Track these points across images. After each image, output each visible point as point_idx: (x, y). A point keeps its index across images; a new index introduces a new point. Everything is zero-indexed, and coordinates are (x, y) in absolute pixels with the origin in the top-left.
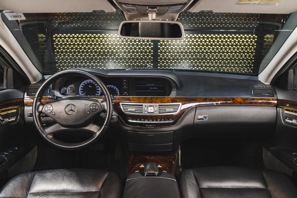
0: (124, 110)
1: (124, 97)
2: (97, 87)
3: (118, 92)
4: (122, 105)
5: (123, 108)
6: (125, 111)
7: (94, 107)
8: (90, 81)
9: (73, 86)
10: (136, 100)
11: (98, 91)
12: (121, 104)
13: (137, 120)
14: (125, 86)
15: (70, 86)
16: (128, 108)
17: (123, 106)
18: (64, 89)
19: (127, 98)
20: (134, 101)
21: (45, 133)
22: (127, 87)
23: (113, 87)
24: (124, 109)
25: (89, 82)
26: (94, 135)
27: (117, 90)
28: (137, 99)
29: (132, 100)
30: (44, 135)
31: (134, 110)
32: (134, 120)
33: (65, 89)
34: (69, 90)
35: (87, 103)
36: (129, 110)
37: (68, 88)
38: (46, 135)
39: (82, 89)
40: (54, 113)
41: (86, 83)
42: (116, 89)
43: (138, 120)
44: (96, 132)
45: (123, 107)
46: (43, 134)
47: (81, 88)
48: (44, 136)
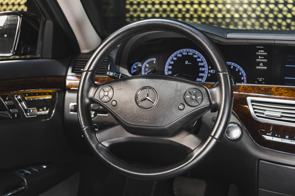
0: (255, 112)
1: (258, 87)
2: (200, 64)
3: (244, 78)
4: (252, 101)
5: (254, 109)
6: (258, 116)
7: (194, 95)
8: (188, 53)
9: (155, 59)
10: (285, 93)
11: (203, 72)
12: (249, 99)
13: (285, 138)
14: (261, 64)
15: (149, 60)
16: (265, 110)
17: (253, 105)
18: (137, 65)
19: (265, 89)
20: (281, 94)
21: (95, 139)
22: (266, 68)
23: (234, 67)
24: (256, 110)
25: (186, 54)
26: (189, 155)
27: (243, 72)
28: (286, 91)
29: (276, 93)
30: (94, 144)
31: (279, 115)
32: (277, 137)
33: (140, 65)
34: (146, 67)
35: (179, 86)
36: (266, 113)
37: (145, 64)
38: (96, 144)
39: (170, 67)
40: (114, 103)
41: (180, 55)
42: (239, 71)
43: (287, 137)
44: (193, 148)
45: (254, 107)
46: (91, 143)
47: (170, 65)
48: (94, 146)
